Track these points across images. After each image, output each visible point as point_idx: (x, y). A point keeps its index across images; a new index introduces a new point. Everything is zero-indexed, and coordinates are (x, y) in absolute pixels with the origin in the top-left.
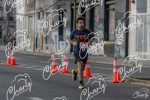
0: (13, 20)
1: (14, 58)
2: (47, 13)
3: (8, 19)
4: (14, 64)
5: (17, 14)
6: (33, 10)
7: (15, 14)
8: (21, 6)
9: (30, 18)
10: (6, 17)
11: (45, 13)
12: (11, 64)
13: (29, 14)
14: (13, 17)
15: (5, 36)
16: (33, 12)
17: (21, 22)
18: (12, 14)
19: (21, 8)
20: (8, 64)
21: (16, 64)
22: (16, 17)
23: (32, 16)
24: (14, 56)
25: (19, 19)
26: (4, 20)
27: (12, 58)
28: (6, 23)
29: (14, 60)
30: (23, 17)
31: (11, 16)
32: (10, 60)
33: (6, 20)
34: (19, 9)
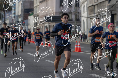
0: (79, 21)
1: (80, 47)
2: (103, 16)
3: (75, 20)
4: (80, 51)
5: (82, 17)
6: (93, 14)
7: (81, 16)
8: (85, 11)
9: (91, 19)
10: (74, 19)
11: (101, 16)
12: (78, 51)
13: (90, 17)
14: (79, 19)
15: (74, 32)
16: (93, 15)
17: (85, 22)
18: (78, 17)
19: (85, 12)
20: (76, 51)
21: (81, 51)
22: (81, 19)
23: (92, 18)
24: (79, 45)
25: (83, 20)
26: (73, 21)
27: (78, 47)
28: (74, 23)
29: (80, 48)
30: (86, 19)
31: (77, 18)
32: (77, 48)
33: (74, 21)
34: (83, 13)
